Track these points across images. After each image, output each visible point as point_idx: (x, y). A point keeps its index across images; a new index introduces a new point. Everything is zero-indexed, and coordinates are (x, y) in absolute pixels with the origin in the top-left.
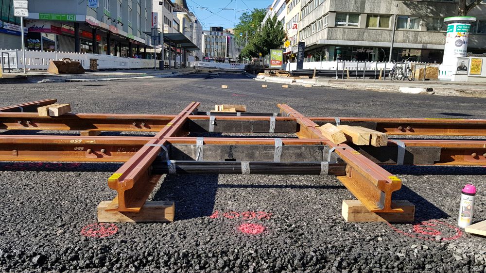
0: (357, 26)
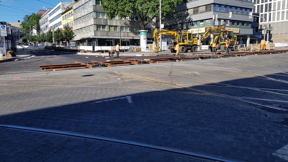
0: (105, 30)
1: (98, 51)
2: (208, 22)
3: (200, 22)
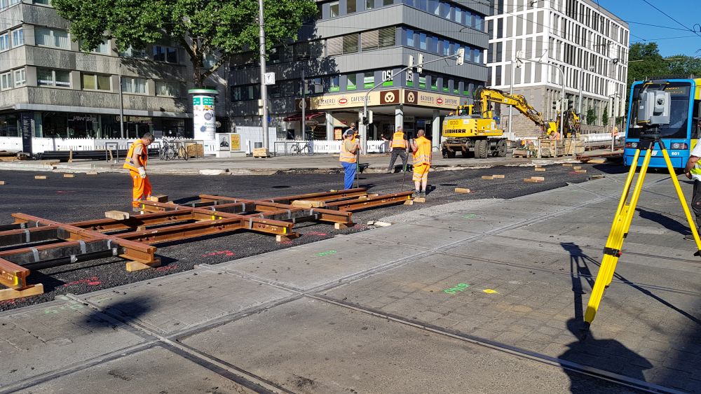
0: (68, 86)
1: (45, 156)
2: (387, 77)
3: (363, 74)
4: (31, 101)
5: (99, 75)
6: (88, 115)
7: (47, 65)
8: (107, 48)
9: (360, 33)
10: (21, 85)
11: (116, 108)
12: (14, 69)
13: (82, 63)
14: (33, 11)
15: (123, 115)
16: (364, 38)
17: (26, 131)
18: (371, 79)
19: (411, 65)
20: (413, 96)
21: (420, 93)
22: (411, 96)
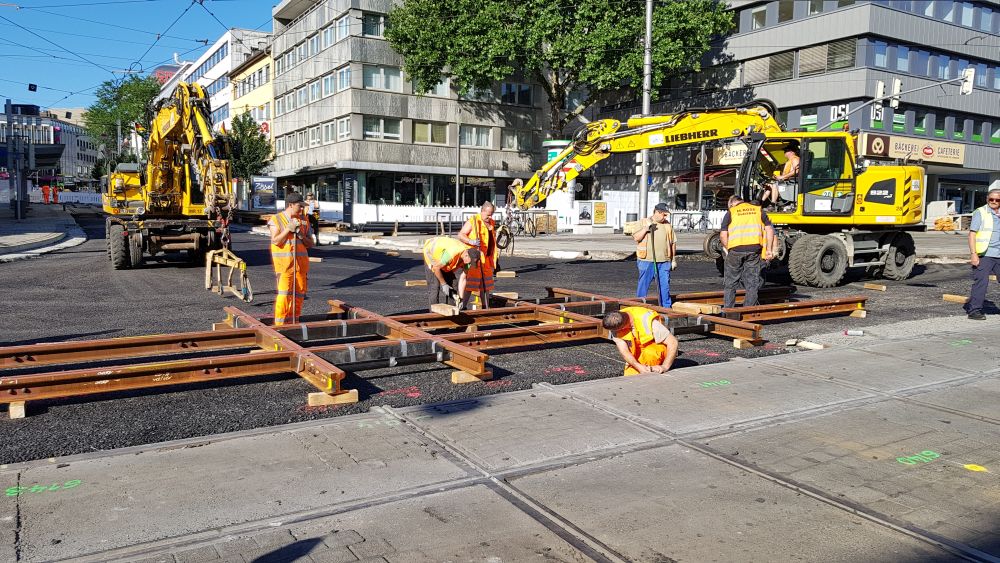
0: (397, 138)
1: (368, 228)
2: (839, 115)
3: (800, 111)
4: (355, 159)
5: (433, 123)
6: (418, 175)
7: (375, 112)
8: (444, 89)
9: (797, 50)
10: (346, 138)
11: (452, 166)
12: (337, 118)
13: (415, 109)
14: (362, 44)
15: (460, 176)
16: (803, 59)
17: (348, 196)
18: (813, 118)
19: (879, 95)
20: (882, 144)
21: (893, 140)
22: (878, 144)
